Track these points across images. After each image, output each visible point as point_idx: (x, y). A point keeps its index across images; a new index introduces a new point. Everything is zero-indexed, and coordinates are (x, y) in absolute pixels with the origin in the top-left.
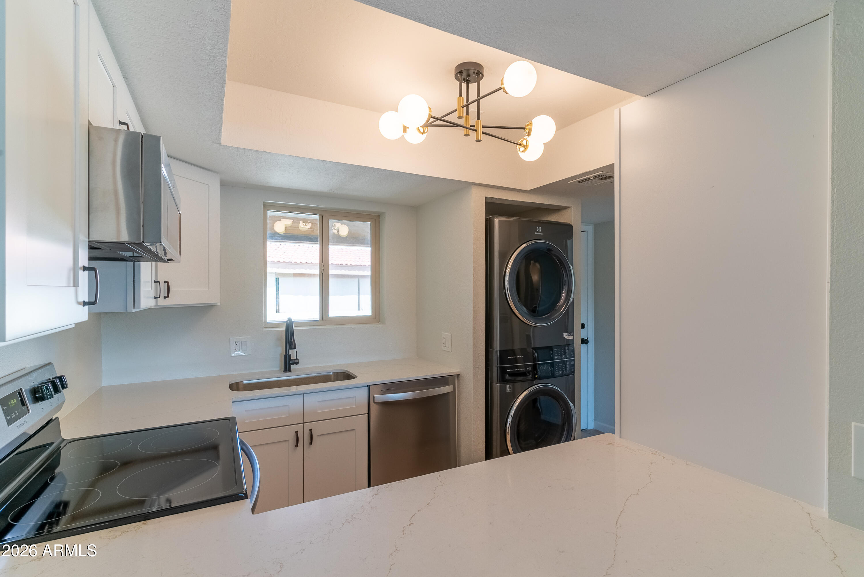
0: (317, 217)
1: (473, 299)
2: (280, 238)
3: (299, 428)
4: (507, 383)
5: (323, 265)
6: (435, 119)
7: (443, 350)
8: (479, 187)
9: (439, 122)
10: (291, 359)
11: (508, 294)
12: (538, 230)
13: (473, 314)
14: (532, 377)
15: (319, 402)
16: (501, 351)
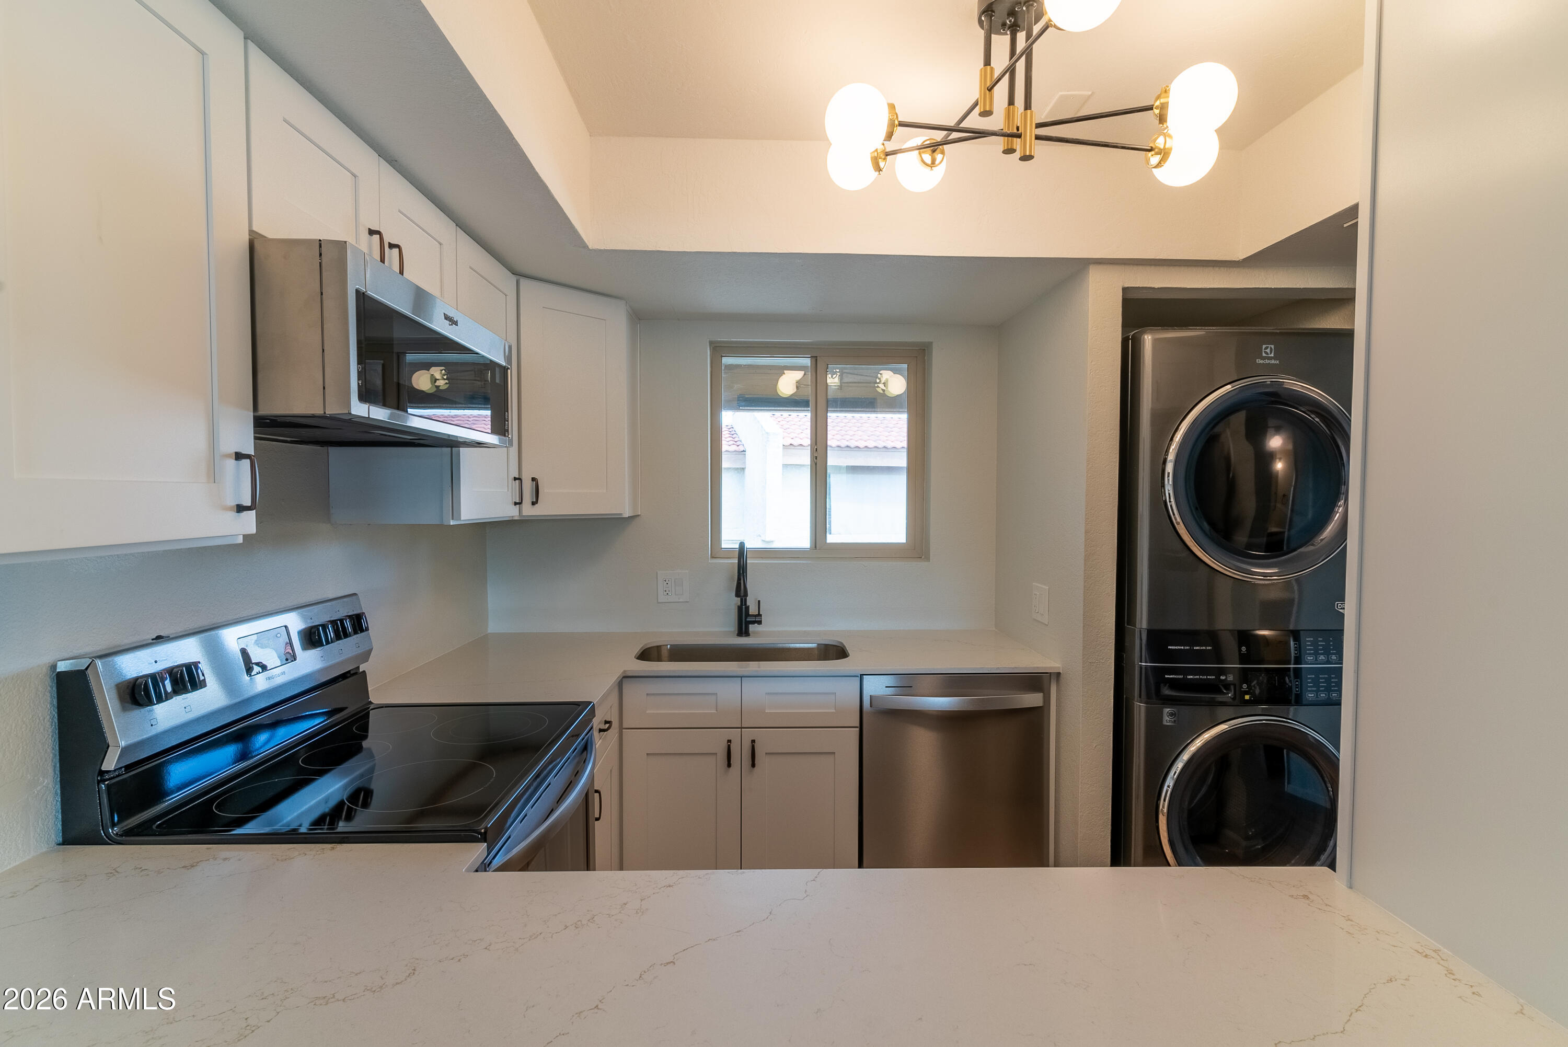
0: (807, 362)
1: (1086, 515)
2: (743, 404)
3: (734, 735)
4: (1163, 704)
5: (816, 449)
6: (946, 132)
7: (1035, 620)
8: (1105, 267)
9: (955, 135)
10: (750, 614)
11: (1171, 506)
12: (1266, 353)
13: (1085, 546)
14: (1234, 699)
15: (768, 694)
16: (1150, 632)
